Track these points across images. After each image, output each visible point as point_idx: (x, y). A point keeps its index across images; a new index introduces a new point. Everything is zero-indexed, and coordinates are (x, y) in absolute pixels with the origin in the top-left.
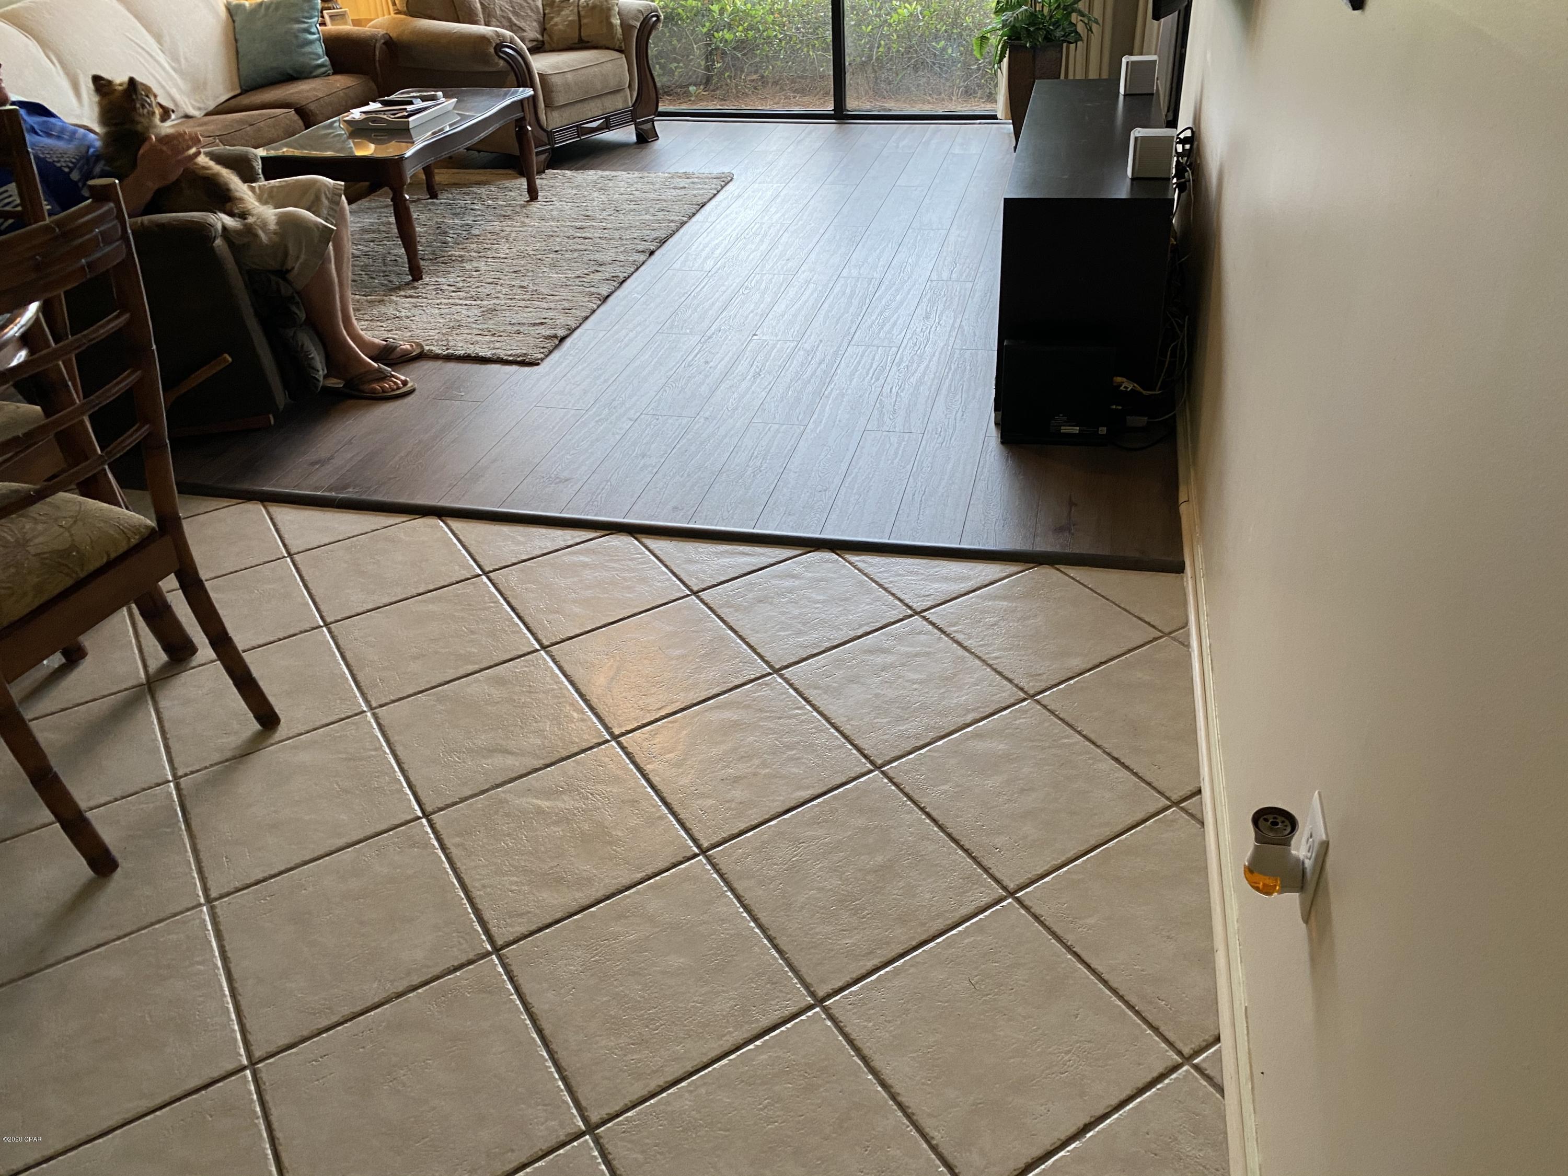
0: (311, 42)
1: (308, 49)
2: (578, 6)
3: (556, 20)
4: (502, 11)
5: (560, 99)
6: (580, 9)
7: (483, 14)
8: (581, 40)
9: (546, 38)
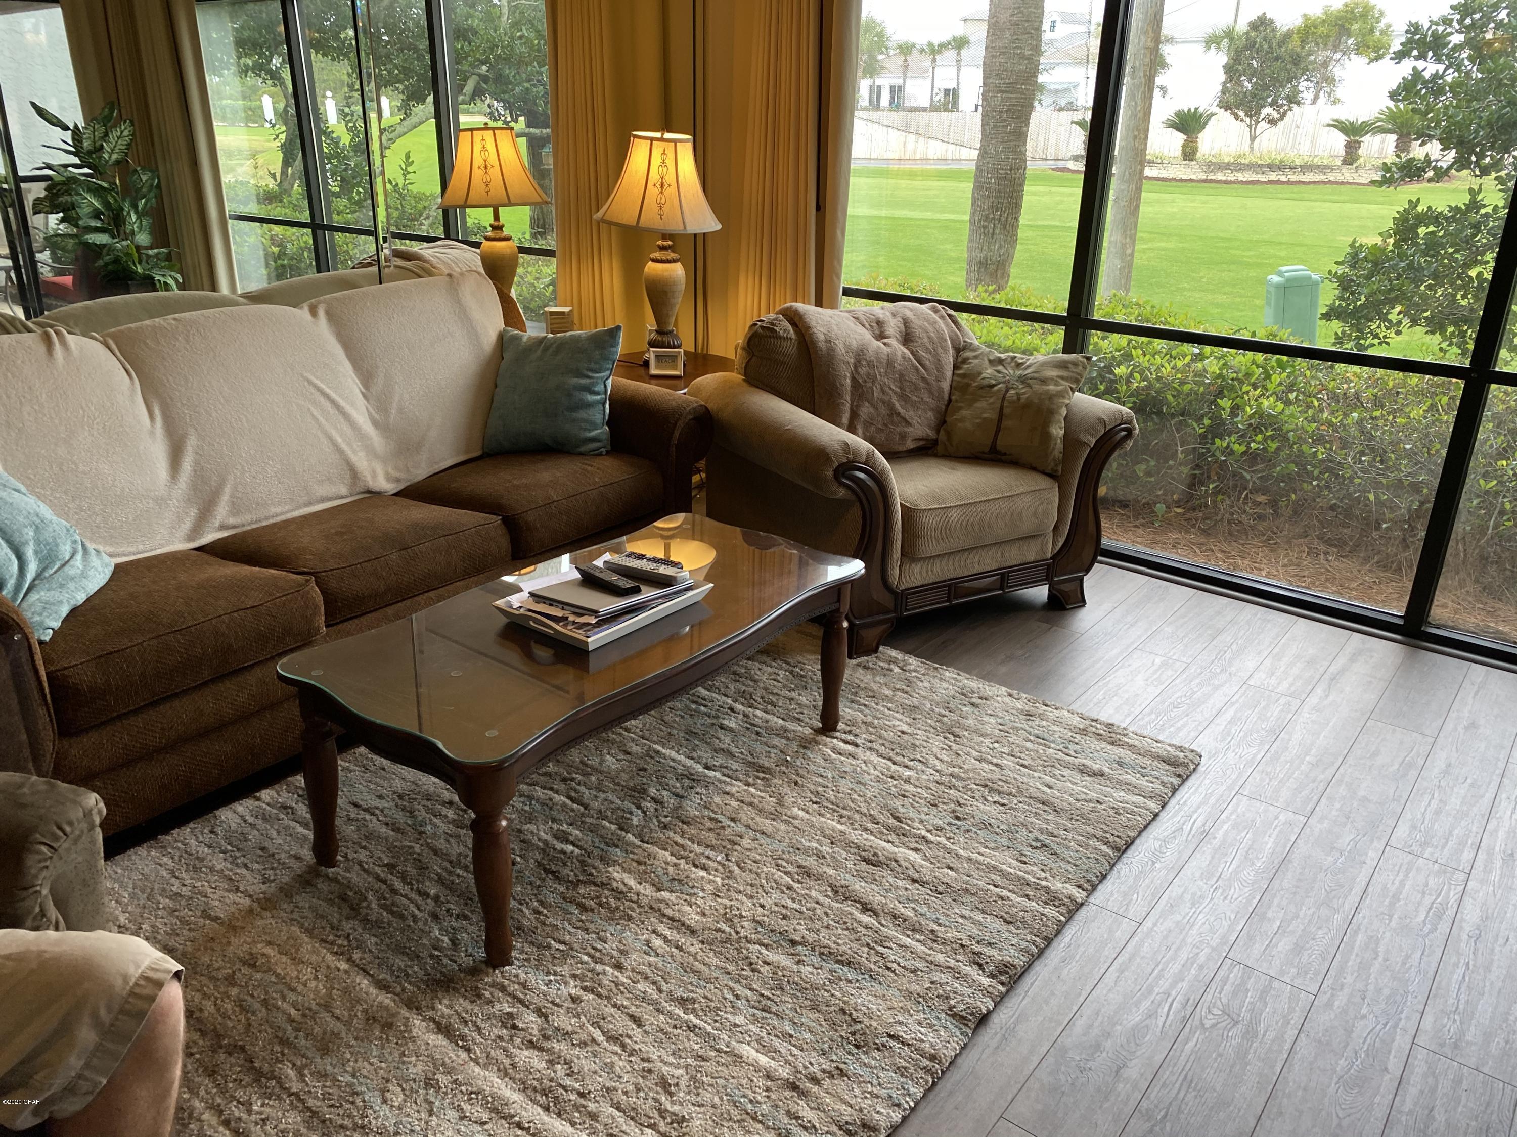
0: (590, 405)
1: (582, 414)
2: (1004, 398)
3: (964, 413)
4: (883, 391)
5: (930, 547)
6: (1006, 404)
7: (852, 394)
8: (993, 449)
9: (942, 436)
